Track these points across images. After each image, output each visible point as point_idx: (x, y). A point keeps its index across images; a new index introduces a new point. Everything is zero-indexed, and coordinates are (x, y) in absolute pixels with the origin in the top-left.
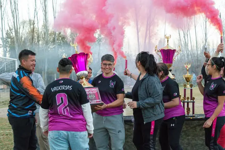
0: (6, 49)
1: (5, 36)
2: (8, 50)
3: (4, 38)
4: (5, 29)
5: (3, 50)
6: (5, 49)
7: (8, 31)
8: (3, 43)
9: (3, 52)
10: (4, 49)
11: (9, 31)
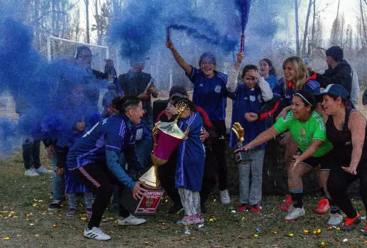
0: (102, 32)
1: (100, 13)
2: (104, 33)
3: (98, 16)
4: (100, 3)
5: (97, 34)
6: (100, 32)
7: (104, 5)
8: (98, 24)
9: (97, 37)
10: (98, 32)
11: (107, 6)
